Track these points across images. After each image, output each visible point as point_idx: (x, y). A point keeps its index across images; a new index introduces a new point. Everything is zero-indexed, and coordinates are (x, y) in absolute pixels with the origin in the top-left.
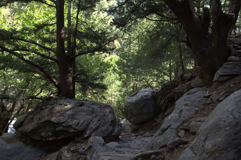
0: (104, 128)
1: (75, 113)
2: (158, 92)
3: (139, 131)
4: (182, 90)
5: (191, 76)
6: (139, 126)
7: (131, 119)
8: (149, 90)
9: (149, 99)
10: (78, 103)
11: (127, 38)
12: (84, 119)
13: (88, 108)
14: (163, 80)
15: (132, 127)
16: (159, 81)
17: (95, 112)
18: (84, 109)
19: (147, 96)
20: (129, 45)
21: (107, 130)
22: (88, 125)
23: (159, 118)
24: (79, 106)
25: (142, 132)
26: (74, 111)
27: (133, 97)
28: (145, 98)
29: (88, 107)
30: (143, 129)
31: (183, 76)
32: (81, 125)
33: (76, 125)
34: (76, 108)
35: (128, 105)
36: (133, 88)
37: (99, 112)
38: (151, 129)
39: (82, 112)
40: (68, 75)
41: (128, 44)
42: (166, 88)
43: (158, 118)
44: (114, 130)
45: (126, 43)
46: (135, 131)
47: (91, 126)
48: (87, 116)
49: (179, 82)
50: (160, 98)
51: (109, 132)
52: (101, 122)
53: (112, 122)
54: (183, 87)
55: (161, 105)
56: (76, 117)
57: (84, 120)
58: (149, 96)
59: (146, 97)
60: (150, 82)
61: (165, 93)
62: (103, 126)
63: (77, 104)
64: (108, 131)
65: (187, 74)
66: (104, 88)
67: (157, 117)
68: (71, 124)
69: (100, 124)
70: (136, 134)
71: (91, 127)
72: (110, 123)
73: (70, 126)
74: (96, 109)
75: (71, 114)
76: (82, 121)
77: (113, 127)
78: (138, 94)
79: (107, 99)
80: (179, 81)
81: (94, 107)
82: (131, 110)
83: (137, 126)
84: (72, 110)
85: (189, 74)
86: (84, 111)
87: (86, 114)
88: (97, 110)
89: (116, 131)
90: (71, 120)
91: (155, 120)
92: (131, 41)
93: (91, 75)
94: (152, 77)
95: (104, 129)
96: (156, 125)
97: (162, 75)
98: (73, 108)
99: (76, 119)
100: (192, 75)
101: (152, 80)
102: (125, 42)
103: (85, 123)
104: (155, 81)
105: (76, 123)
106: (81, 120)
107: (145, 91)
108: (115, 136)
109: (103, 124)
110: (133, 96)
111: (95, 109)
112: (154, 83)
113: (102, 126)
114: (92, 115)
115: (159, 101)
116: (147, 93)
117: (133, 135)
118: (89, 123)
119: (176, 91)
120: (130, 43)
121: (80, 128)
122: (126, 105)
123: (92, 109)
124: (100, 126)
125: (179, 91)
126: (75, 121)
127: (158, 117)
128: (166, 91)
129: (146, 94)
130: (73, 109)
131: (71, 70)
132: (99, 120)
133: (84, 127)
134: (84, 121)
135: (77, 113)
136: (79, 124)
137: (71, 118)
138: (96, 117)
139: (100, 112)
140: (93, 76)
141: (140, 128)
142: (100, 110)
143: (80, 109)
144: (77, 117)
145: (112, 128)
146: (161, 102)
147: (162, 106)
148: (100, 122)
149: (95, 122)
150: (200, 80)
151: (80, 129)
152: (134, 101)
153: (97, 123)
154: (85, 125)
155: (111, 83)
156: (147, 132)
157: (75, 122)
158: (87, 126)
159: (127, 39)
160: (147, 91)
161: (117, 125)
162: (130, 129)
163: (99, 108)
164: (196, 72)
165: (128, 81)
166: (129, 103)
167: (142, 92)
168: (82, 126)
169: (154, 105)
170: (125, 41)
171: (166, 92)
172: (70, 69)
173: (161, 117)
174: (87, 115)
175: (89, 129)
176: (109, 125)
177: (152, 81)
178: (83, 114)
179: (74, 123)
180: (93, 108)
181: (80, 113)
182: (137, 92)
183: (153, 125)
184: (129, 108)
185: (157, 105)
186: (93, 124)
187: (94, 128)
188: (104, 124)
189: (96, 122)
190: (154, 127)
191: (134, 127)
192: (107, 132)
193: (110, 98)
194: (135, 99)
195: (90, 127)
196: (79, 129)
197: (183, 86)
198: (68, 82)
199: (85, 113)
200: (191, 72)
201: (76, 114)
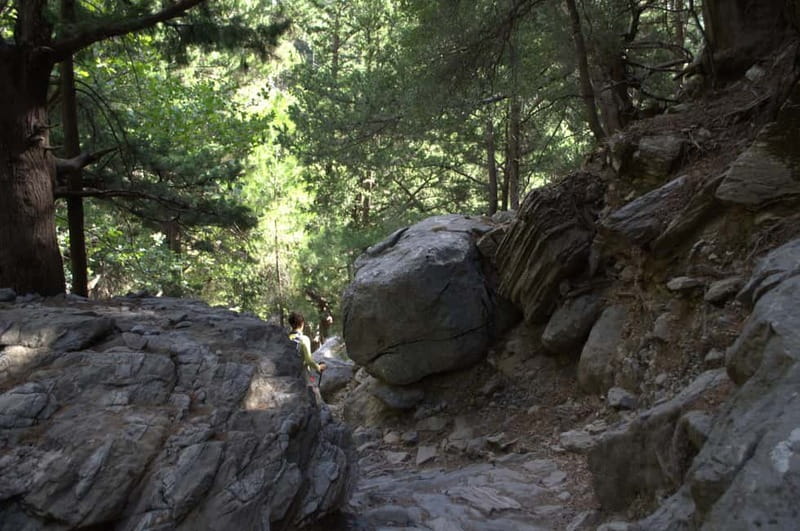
0: (250, 486)
1: (53, 400)
2: (500, 232)
3: (417, 415)
4: (648, 223)
5: (682, 149)
6: (416, 394)
7: (377, 362)
8: (452, 222)
9: (457, 265)
10: (77, 327)
11: (326, 25)
12: (108, 444)
13: (140, 357)
14: (463, 181)
15: (382, 400)
16: (447, 183)
17: (185, 379)
18: (111, 370)
19: (448, 252)
20: (331, 54)
21: (266, 491)
22: (138, 480)
23: (512, 354)
24: (83, 348)
25: (435, 424)
26: (48, 384)
27: (378, 260)
28: (441, 263)
29: (145, 348)
30: (437, 408)
31: (635, 148)
32: (88, 490)
33: (52, 490)
34: (66, 365)
35: (358, 296)
36: (354, 216)
37: (212, 374)
38: (477, 407)
39: (96, 392)
40: (21, 161)
41: (329, 51)
42: (546, 210)
43: (505, 355)
44: (308, 480)
45: (320, 45)
46: (398, 416)
47: (158, 484)
48: (132, 418)
49: (608, 181)
50: (514, 260)
51: (280, 507)
52: (224, 448)
53: (294, 432)
54: (654, 207)
55: (519, 292)
56: (52, 433)
57: (113, 449)
58: (456, 252)
59: (445, 259)
60: (416, 188)
61: (544, 237)
62: (242, 472)
63: (74, 337)
64: (277, 502)
65: (659, 140)
66: (241, 220)
67: (499, 351)
68: (18, 485)
69: (221, 460)
70: (408, 437)
71: (162, 492)
72: (284, 445)
73: (17, 498)
74: (194, 358)
75: (20, 415)
76: (96, 458)
77: (303, 467)
78: (403, 245)
79: (257, 262)
80: (603, 175)
81: (181, 342)
82: (373, 319)
83: (406, 395)
84: (37, 380)
85: (671, 139)
86: (111, 379)
87: (130, 401)
88: (202, 361)
89: (321, 487)
90: (22, 457)
91: (491, 361)
92: (338, 38)
93: (179, 164)
94: (423, 169)
95: (252, 490)
96: (499, 388)
97: (457, 162)
98: (41, 362)
99: (53, 444)
100: (683, 145)
101: (420, 184)
102: (316, 43)
103: (117, 472)
104: (434, 185)
105: (55, 476)
106: (92, 451)
107: (436, 230)
108: (321, 515)
109: (239, 461)
110: (381, 252)
111: (183, 358)
112: (427, 191)
113: (234, 470)
114: (167, 401)
115: (509, 275)
116: (446, 239)
117: (390, 438)
118: (148, 467)
119: (619, 226)
120: (338, 43)
121: (84, 508)
122: (351, 297)
123: (168, 360)
124: (221, 479)
125: (638, 225)
126: (51, 456)
127: (503, 348)
128: (550, 227)
129: (447, 245)
130: (40, 373)
131: (39, 131)
132: (212, 437)
133: (111, 501)
134: (110, 457)
135: (63, 398)
136: (76, 479)
137: (20, 442)
138: (192, 410)
139: (219, 376)
140: (187, 169)
141: (421, 402)
142: (215, 366)
143: (87, 371)
144: (62, 426)
145: (297, 474)
146: (521, 279)
147: (522, 295)
148: (216, 445)
149: (185, 453)
150: (774, 162)
151: (85, 517)
152: (387, 280)
153: (202, 455)
154: (116, 481)
155: (272, 197)
156: (457, 421)
157: (50, 467)
158: (131, 488)
159: (324, 29)
160: (443, 229)
161: (328, 444)
162: (372, 404)
163: (212, 349)
164: (700, 125)
165: (334, 189)
166: (364, 289)
167: (422, 234)
168: (96, 493)
169: (485, 295)
170: (315, 36)
171: (549, 231)
172: (34, 121)
173: (517, 350)
174: (135, 409)
175: (149, 509)
176: (279, 460)
177: (422, 187)
178: (105, 401)
179: (38, 476)
180: (173, 355)
181: (86, 394)
182: (395, 233)
183: (487, 388)
184: (367, 313)
185: (499, 291)
186: (170, 470)
187: (178, 497)
188: (246, 460)
189: (195, 448)
190: (489, 396)
191: (392, 399)
192: (267, 512)
193: (271, 259)
194: (395, 268)
195: (156, 492)
196: (77, 518)
197: (655, 200)
198: (27, 201)
199: (120, 396)
200: (672, 127)
201: (59, 409)
